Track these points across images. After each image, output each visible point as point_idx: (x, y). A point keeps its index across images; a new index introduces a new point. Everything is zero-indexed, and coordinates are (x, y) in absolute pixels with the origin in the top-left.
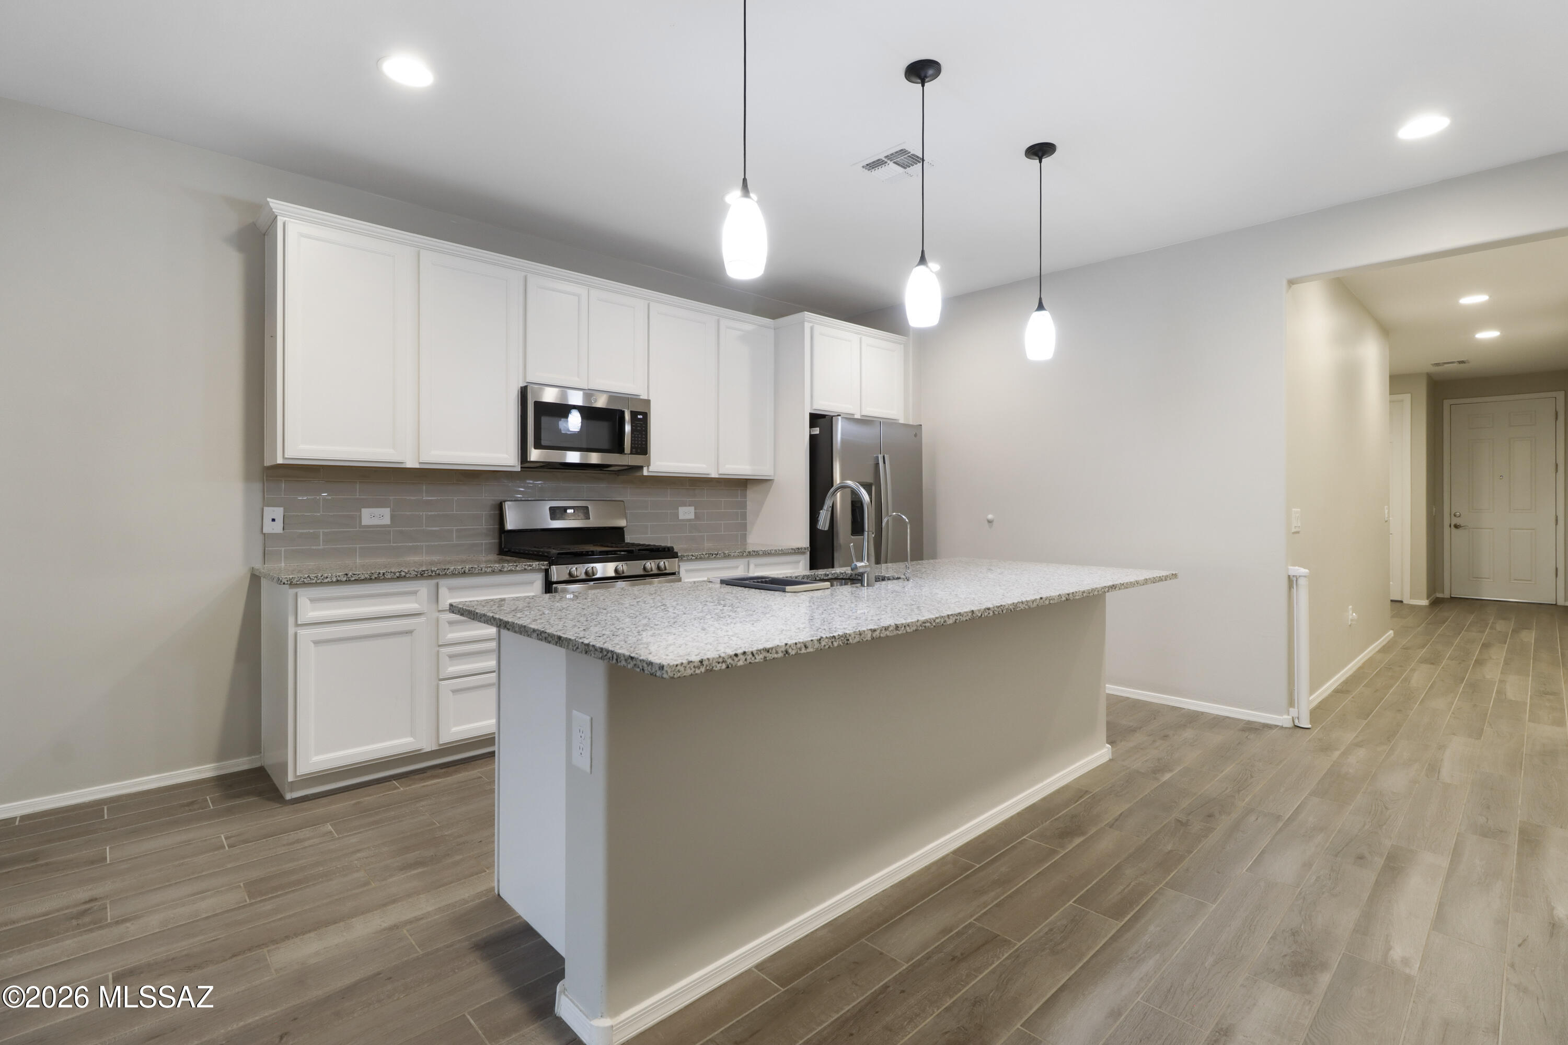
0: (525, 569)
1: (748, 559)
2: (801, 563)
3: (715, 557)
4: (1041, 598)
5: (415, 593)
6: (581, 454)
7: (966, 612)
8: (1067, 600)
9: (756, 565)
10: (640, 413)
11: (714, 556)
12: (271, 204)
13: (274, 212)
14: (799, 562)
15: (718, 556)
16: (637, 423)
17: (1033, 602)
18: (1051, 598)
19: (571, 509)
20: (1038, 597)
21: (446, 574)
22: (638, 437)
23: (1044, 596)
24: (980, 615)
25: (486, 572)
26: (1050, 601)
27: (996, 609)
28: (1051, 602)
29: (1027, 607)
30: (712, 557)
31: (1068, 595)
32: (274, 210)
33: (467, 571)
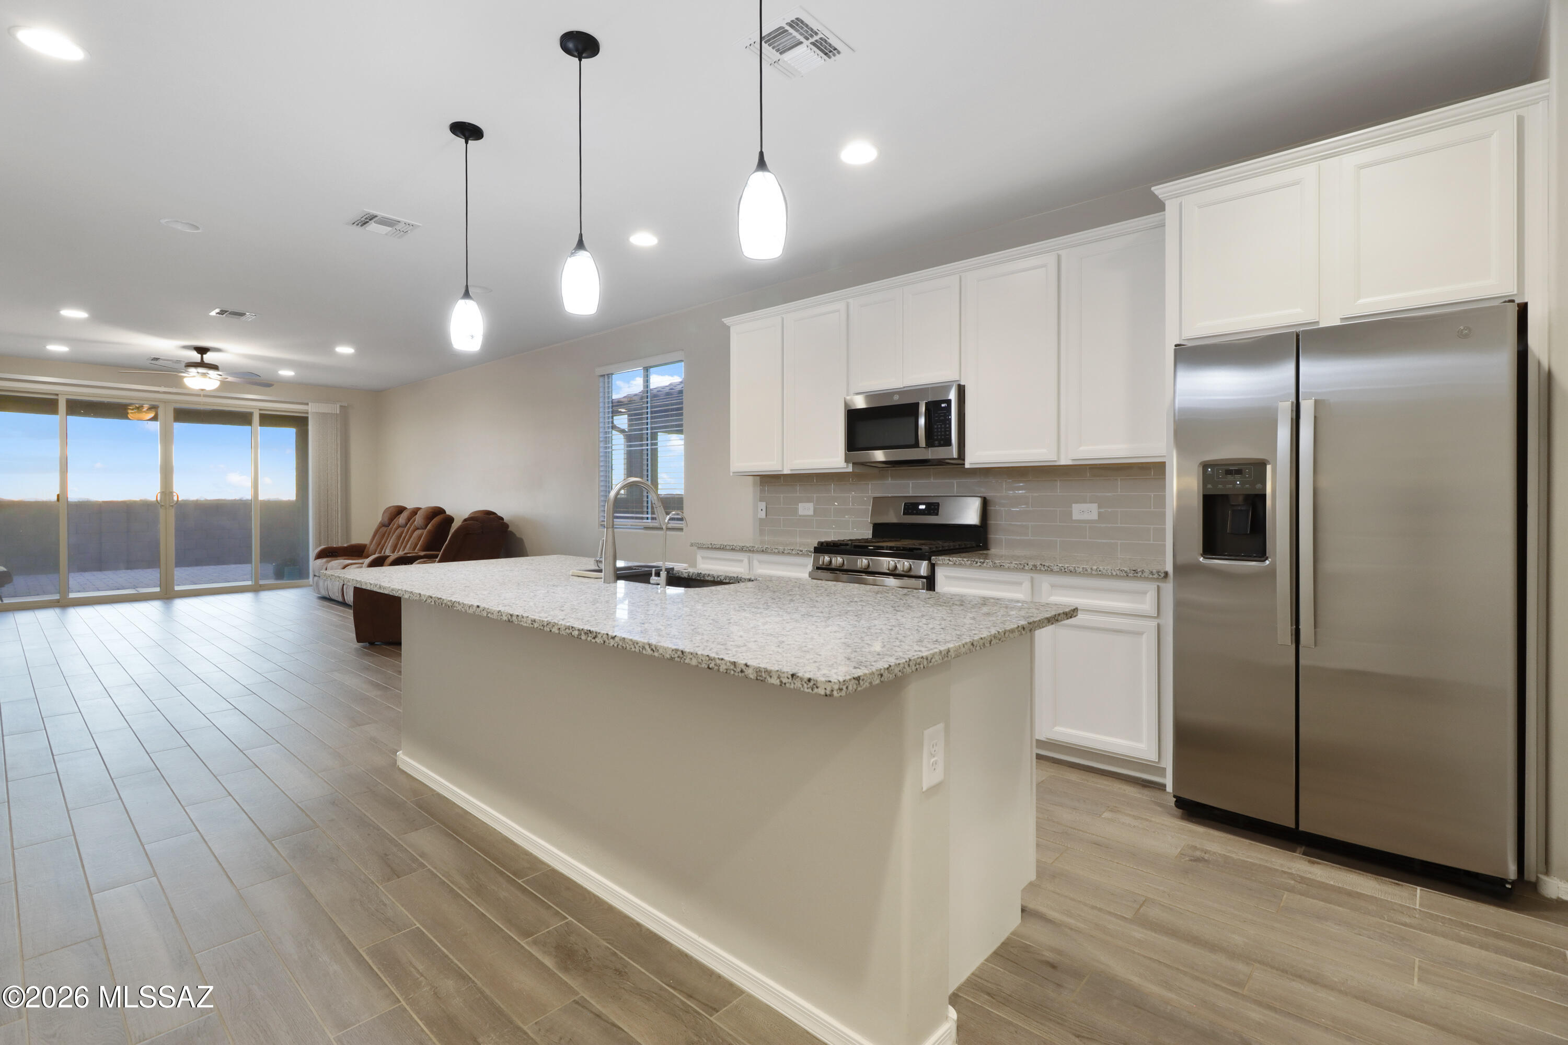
0: (798, 553)
1: (1032, 575)
2: (1148, 595)
3: (980, 566)
4: (478, 607)
5: (742, 561)
6: (884, 452)
7: (416, 593)
8: (509, 621)
9: (1053, 586)
10: (944, 401)
11: (979, 564)
12: (725, 322)
13: (727, 326)
14: (1145, 593)
15: (985, 564)
16: (941, 413)
17: (469, 607)
18: (488, 611)
19: (923, 505)
20: (476, 604)
21: (753, 551)
22: (941, 428)
23: (482, 605)
24: (425, 600)
25: (774, 552)
26: (487, 614)
27: (437, 600)
28: (489, 615)
29: (463, 611)
30: (976, 565)
31: (511, 615)
32: (727, 324)
33: (764, 550)
